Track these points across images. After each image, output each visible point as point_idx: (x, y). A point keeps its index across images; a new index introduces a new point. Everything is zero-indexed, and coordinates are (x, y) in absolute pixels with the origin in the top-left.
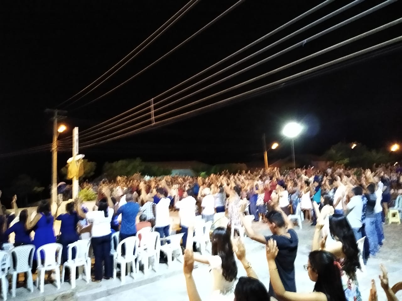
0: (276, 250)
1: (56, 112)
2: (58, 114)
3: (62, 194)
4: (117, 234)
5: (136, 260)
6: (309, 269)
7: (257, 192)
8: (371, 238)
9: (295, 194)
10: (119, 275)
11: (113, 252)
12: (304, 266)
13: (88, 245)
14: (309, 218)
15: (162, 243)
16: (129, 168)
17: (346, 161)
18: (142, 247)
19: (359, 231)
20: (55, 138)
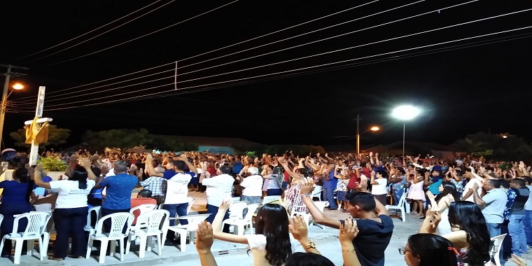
0: (356, 231)
1: (10, 67)
2: (12, 70)
3: (7, 162)
4: (97, 209)
5: (126, 240)
6: (407, 253)
7: (337, 177)
8: (517, 236)
9: (399, 184)
10: (96, 254)
11: (88, 228)
12: (400, 250)
13: (47, 218)
14: (418, 211)
15: (172, 223)
16: (127, 139)
17: (489, 152)
18: (138, 225)
19: (497, 228)
20: (5, 98)
